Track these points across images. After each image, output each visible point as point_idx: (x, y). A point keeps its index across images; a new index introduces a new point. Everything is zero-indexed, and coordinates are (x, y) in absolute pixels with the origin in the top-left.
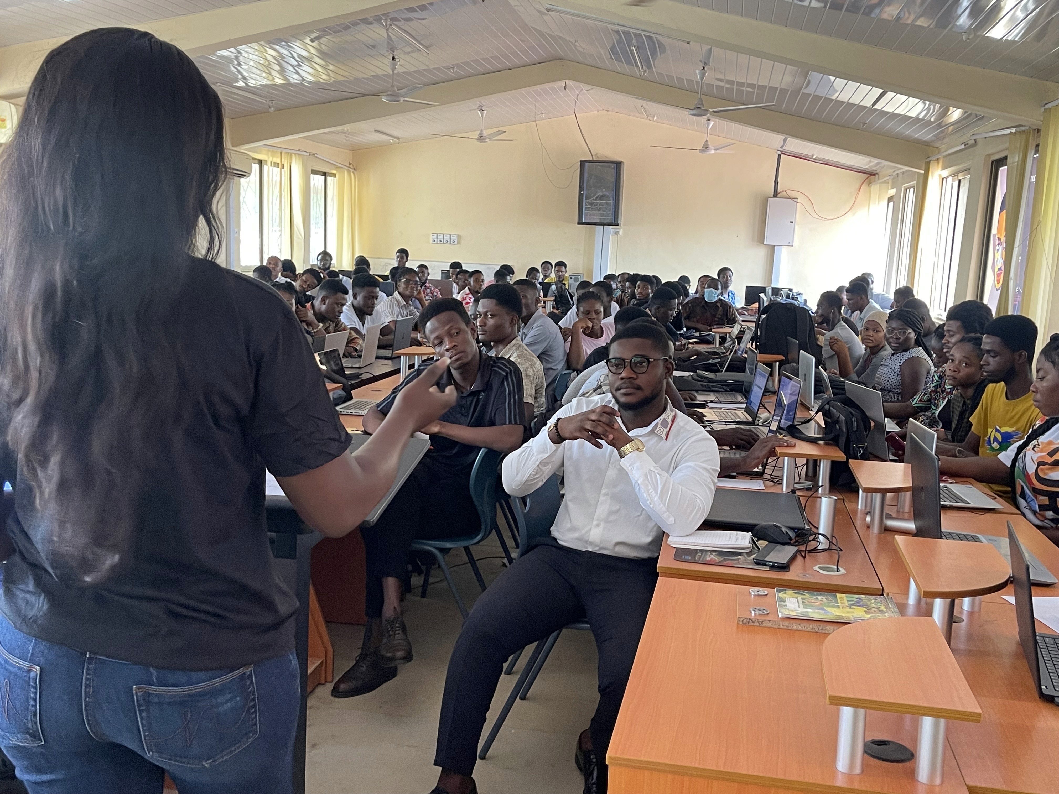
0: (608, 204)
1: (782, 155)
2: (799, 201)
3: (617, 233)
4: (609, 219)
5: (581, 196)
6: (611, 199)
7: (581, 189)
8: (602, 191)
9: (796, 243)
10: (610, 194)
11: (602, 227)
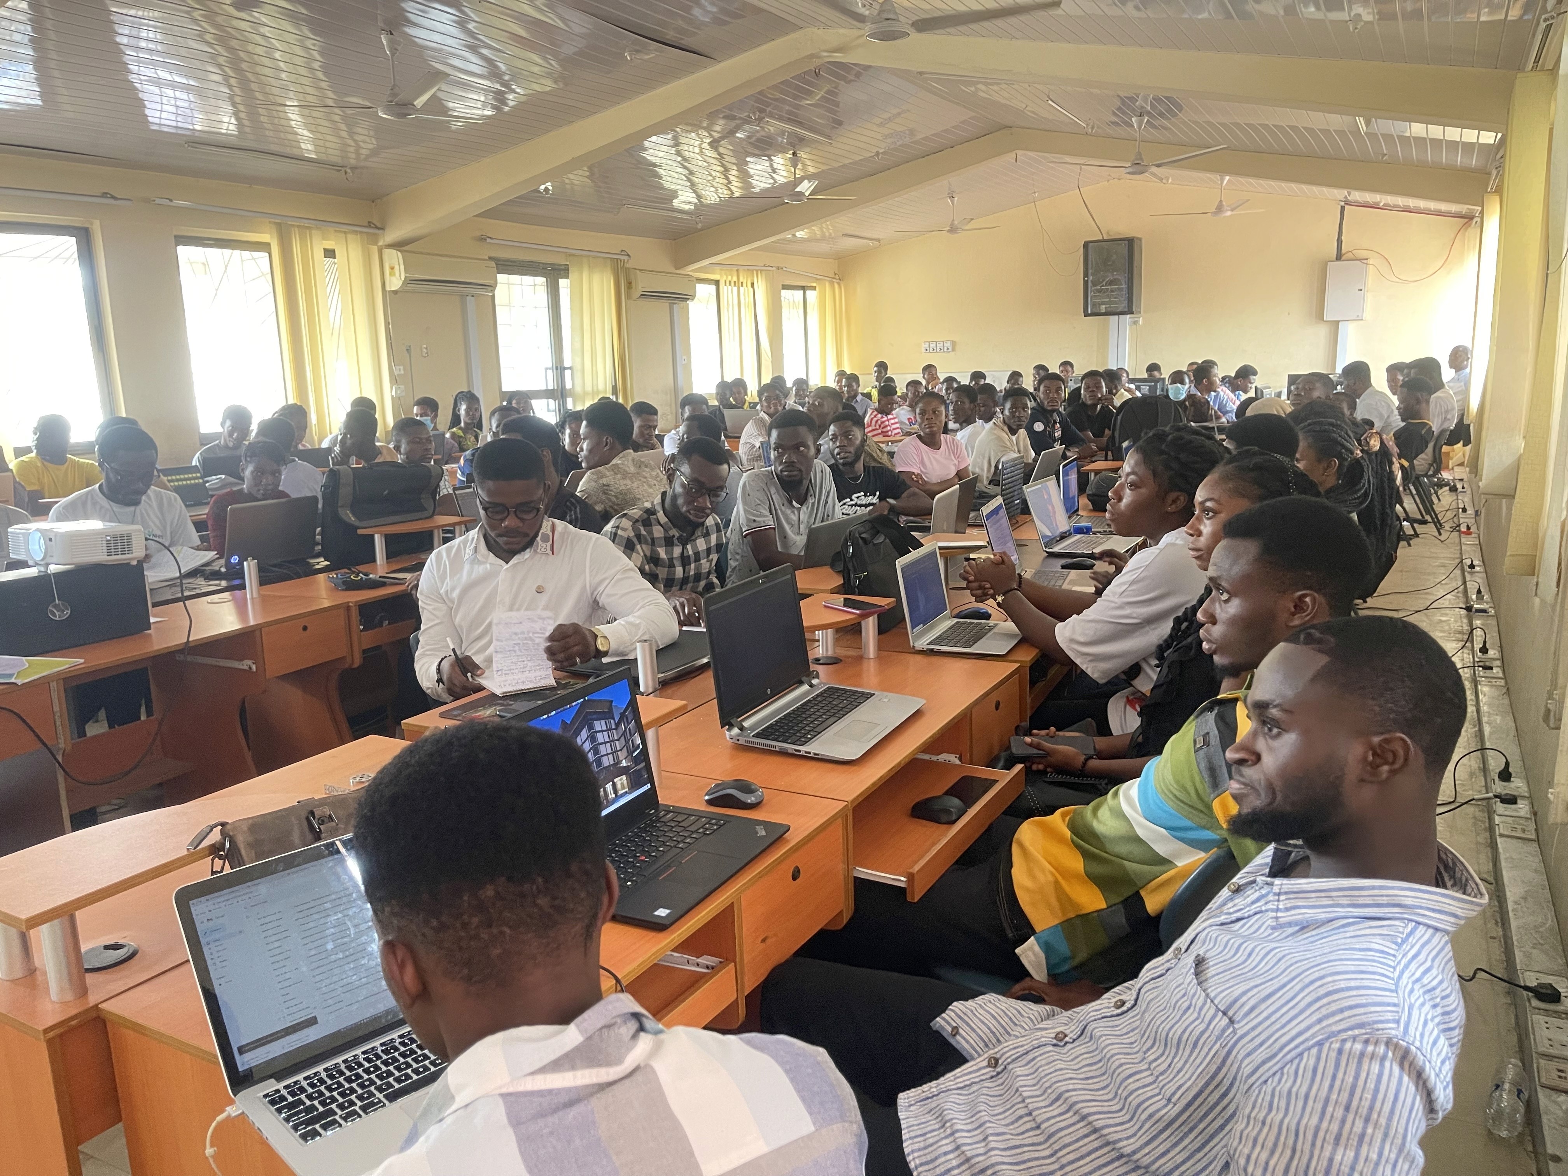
0: (1120, 290)
1: (1347, 207)
2: (1370, 261)
3: (1135, 323)
4: (1123, 306)
5: (1086, 283)
6: (1123, 283)
7: (1086, 274)
8: (1113, 275)
9: (1367, 315)
10: (1123, 278)
11: (1116, 317)
